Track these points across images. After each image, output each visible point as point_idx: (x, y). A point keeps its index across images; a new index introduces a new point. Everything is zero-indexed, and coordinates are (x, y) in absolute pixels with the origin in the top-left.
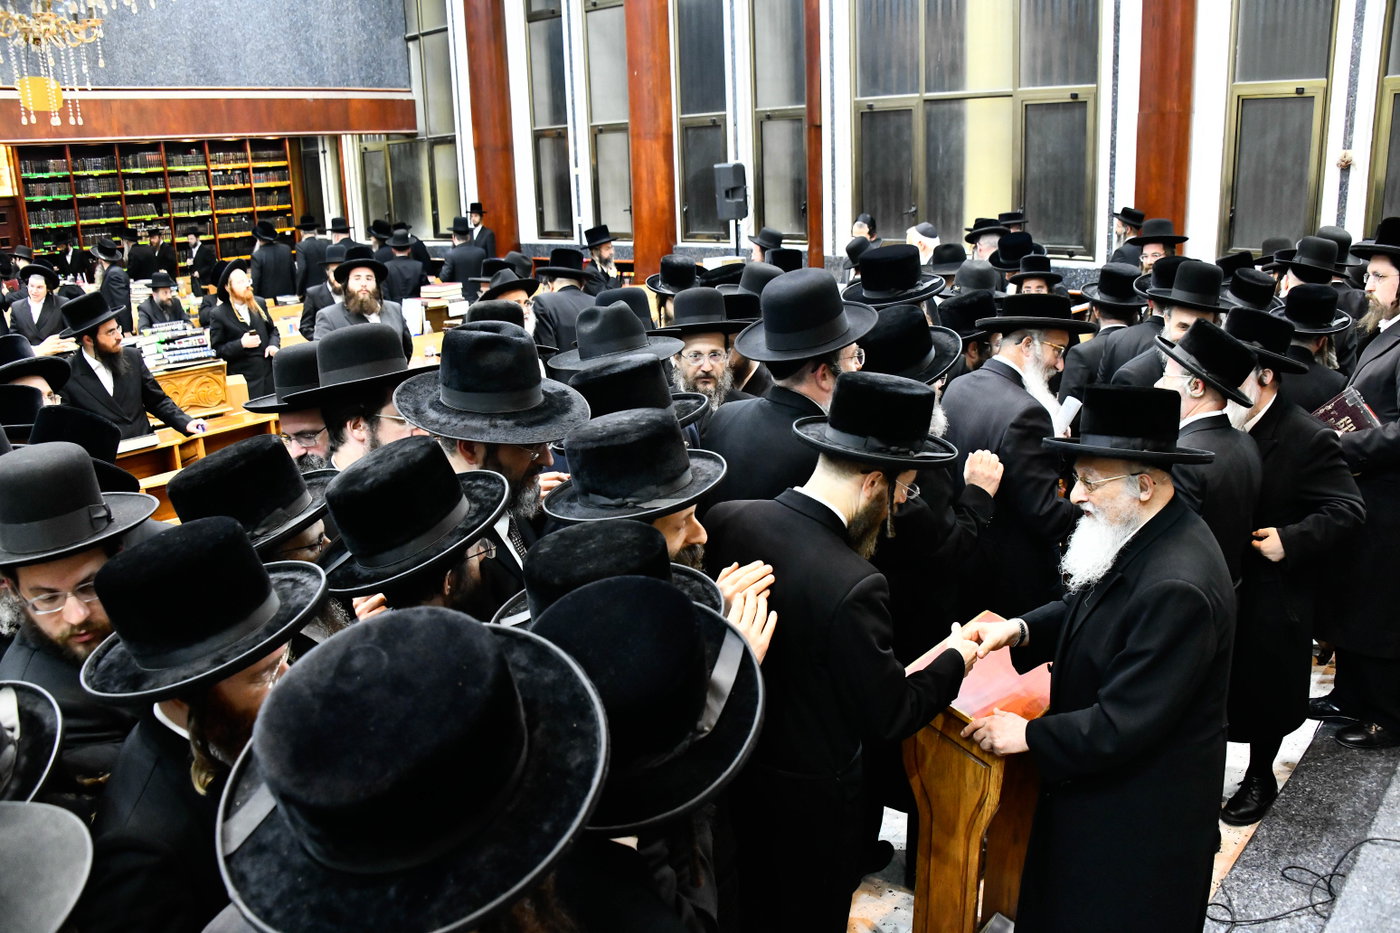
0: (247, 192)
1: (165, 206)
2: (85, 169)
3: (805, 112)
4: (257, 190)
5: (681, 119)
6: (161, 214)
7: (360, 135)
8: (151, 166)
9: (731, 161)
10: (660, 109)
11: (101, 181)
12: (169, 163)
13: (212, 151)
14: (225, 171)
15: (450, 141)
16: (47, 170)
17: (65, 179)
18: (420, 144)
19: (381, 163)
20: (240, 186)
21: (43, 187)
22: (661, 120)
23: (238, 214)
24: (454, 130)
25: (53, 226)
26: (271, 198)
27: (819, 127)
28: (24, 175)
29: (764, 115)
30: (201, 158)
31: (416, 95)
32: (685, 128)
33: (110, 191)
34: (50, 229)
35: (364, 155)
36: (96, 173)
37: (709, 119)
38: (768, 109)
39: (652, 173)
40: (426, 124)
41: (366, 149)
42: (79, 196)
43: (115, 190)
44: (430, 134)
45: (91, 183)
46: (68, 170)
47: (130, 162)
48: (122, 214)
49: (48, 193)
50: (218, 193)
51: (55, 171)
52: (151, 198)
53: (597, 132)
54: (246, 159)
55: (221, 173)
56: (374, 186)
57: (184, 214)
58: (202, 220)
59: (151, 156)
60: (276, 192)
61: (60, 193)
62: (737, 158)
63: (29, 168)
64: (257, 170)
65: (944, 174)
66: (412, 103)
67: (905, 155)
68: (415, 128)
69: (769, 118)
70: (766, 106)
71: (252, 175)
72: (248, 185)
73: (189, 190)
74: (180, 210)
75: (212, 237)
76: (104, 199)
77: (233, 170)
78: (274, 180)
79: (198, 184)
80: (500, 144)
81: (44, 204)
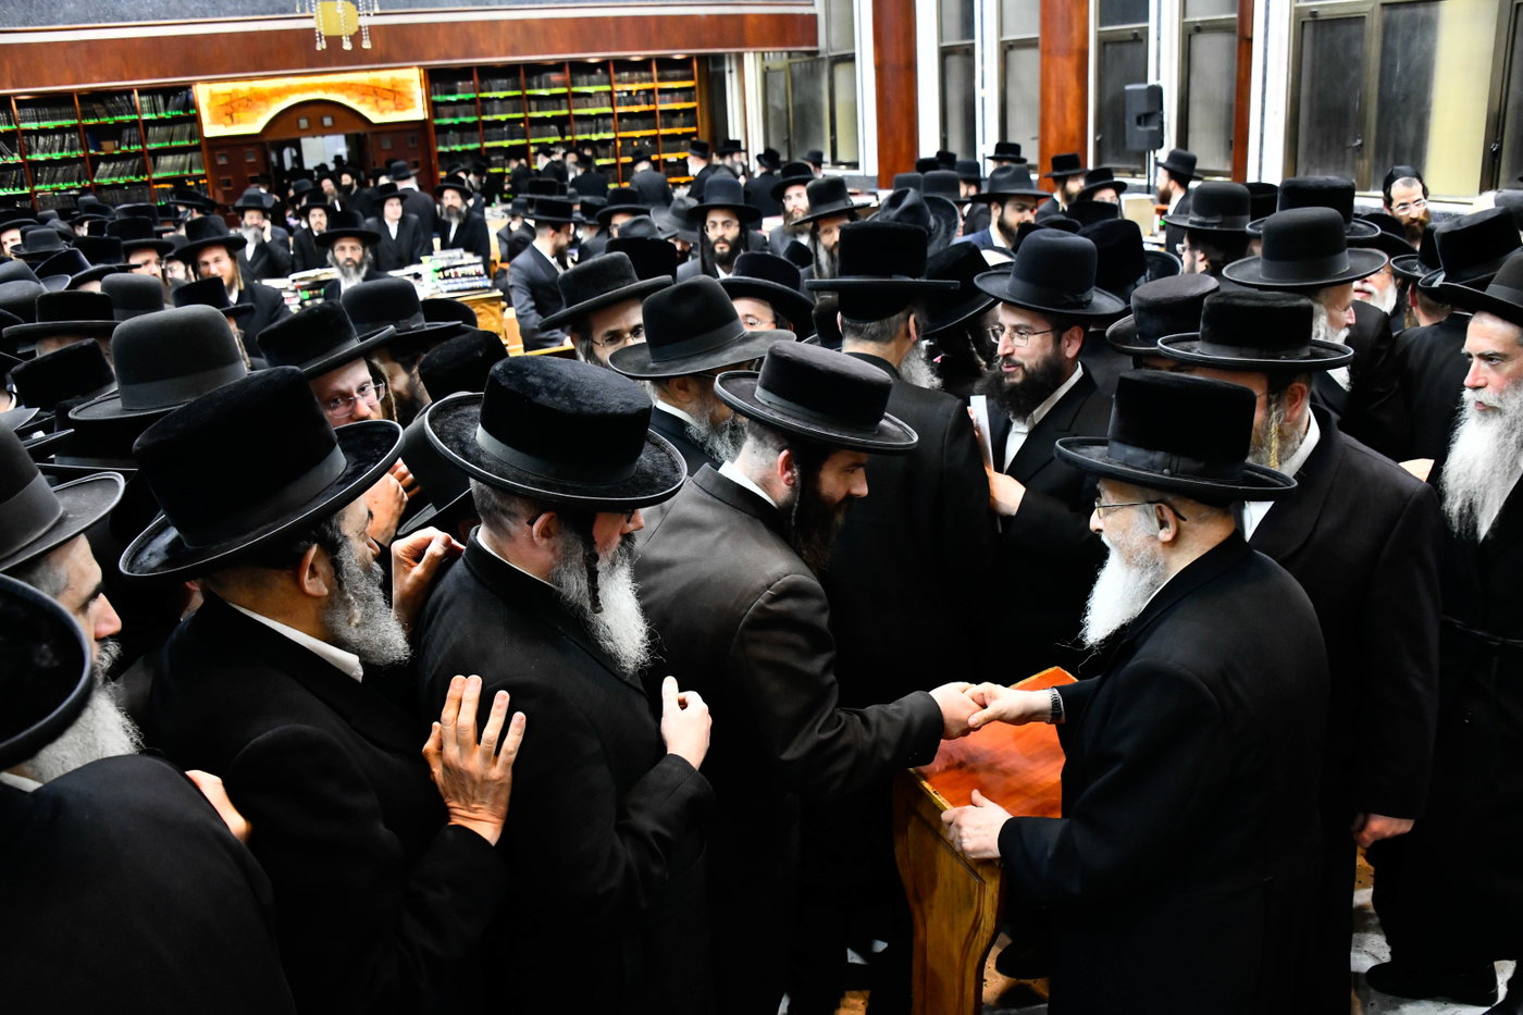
0: (651, 114)
1: (567, 128)
2: (490, 90)
3: (1237, 23)
4: (662, 112)
5: (1099, 32)
6: (563, 135)
7: (763, 53)
8: (555, 86)
9: (1152, 81)
10: (1076, 21)
11: (506, 103)
12: (574, 84)
13: (617, 71)
14: (630, 93)
15: (849, 59)
16: (454, 92)
17: (472, 101)
18: (821, 63)
19: (782, 84)
20: (644, 107)
21: (449, 110)
22: (1076, 34)
23: (642, 137)
24: (853, 47)
25: (458, 148)
26: (676, 121)
27: (1250, 40)
28: (434, 98)
29: (1192, 26)
30: (605, 78)
31: (818, 9)
32: (1103, 43)
33: (514, 112)
34: (456, 152)
35: (766, 74)
36: (501, 95)
37: (1129, 32)
38: (1198, 19)
39: (1062, 95)
40: (827, 41)
41: (767, 68)
42: (485, 118)
43: (518, 112)
44: (832, 51)
45: (497, 105)
46: (474, 92)
47: (535, 83)
48: (524, 135)
49: (455, 116)
50: (621, 116)
51: (463, 92)
52: (554, 120)
53: (1007, 49)
54: (652, 80)
55: (625, 94)
56: (774, 107)
57: (587, 136)
58: (604, 143)
59: (555, 77)
60: (681, 115)
61: (466, 115)
62: (1158, 78)
63: (438, 89)
64: (662, 91)
65: (1401, 98)
66: (814, 17)
67: (1353, 74)
68: (816, 44)
69: (1198, 30)
70: (1196, 17)
71: (657, 96)
72: (652, 107)
73: (593, 111)
74: (583, 132)
75: (613, 161)
76: (509, 121)
77: (638, 91)
78: (679, 101)
79: (602, 106)
80: (902, 62)
81: (452, 126)
